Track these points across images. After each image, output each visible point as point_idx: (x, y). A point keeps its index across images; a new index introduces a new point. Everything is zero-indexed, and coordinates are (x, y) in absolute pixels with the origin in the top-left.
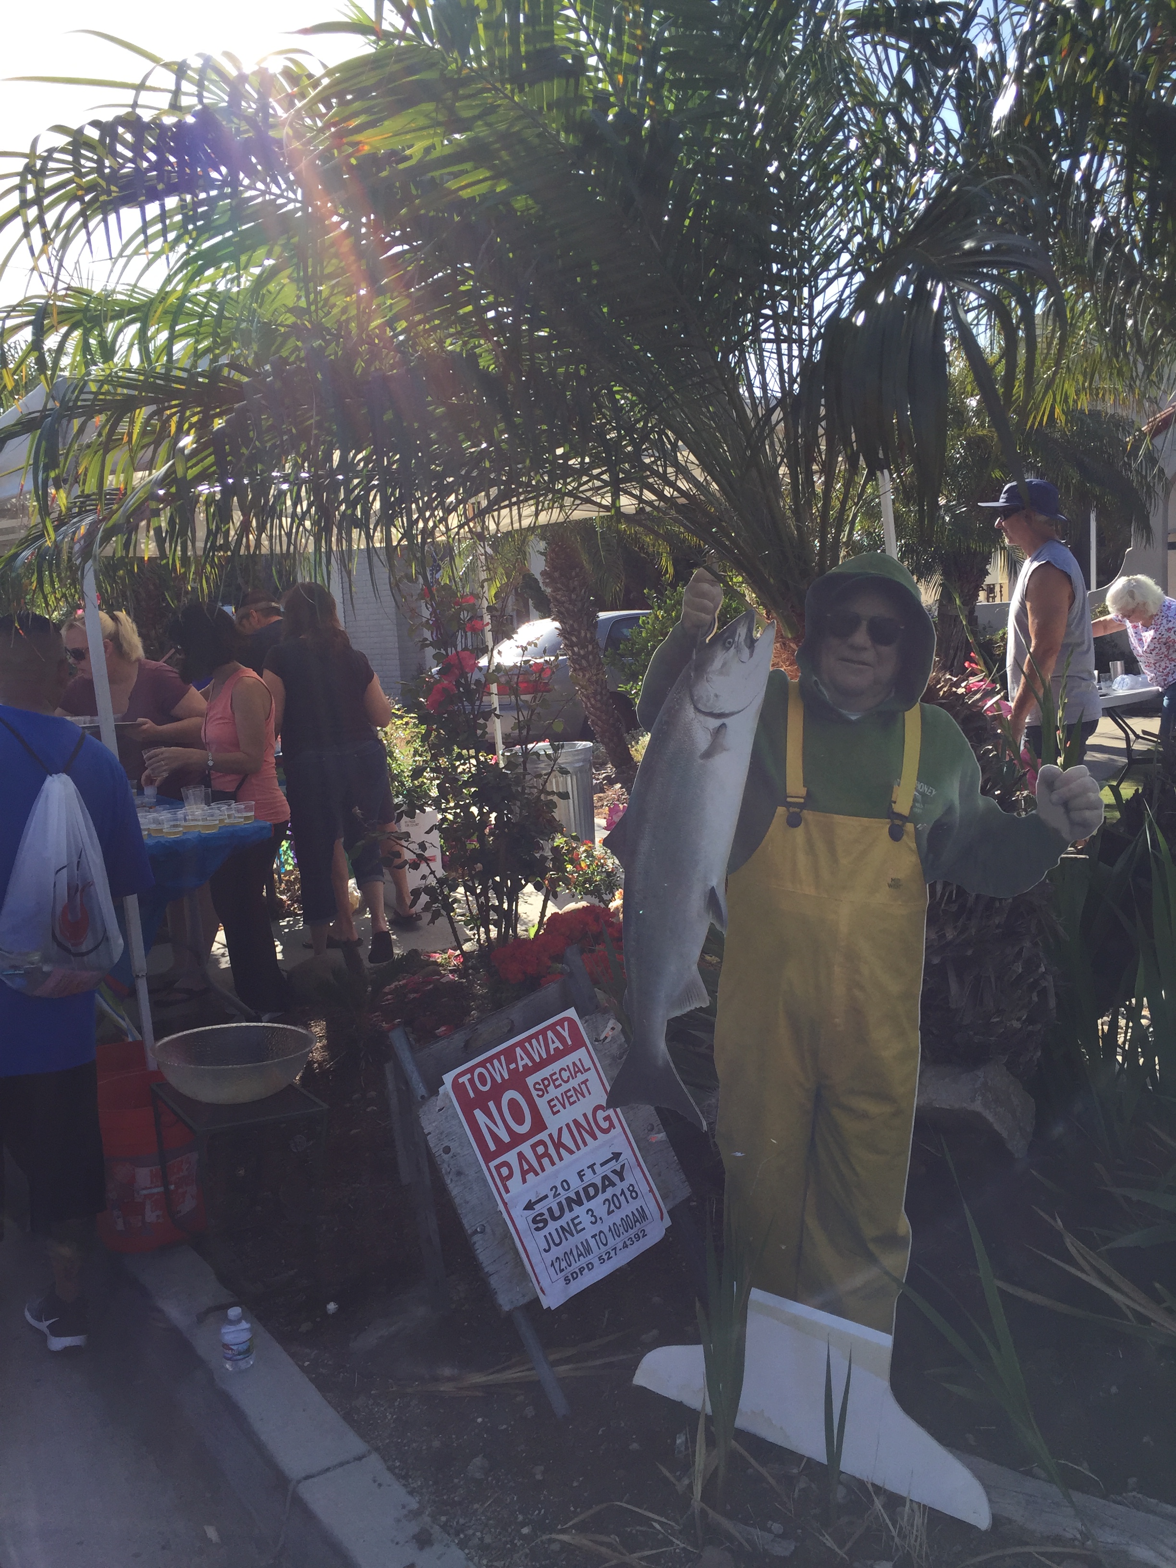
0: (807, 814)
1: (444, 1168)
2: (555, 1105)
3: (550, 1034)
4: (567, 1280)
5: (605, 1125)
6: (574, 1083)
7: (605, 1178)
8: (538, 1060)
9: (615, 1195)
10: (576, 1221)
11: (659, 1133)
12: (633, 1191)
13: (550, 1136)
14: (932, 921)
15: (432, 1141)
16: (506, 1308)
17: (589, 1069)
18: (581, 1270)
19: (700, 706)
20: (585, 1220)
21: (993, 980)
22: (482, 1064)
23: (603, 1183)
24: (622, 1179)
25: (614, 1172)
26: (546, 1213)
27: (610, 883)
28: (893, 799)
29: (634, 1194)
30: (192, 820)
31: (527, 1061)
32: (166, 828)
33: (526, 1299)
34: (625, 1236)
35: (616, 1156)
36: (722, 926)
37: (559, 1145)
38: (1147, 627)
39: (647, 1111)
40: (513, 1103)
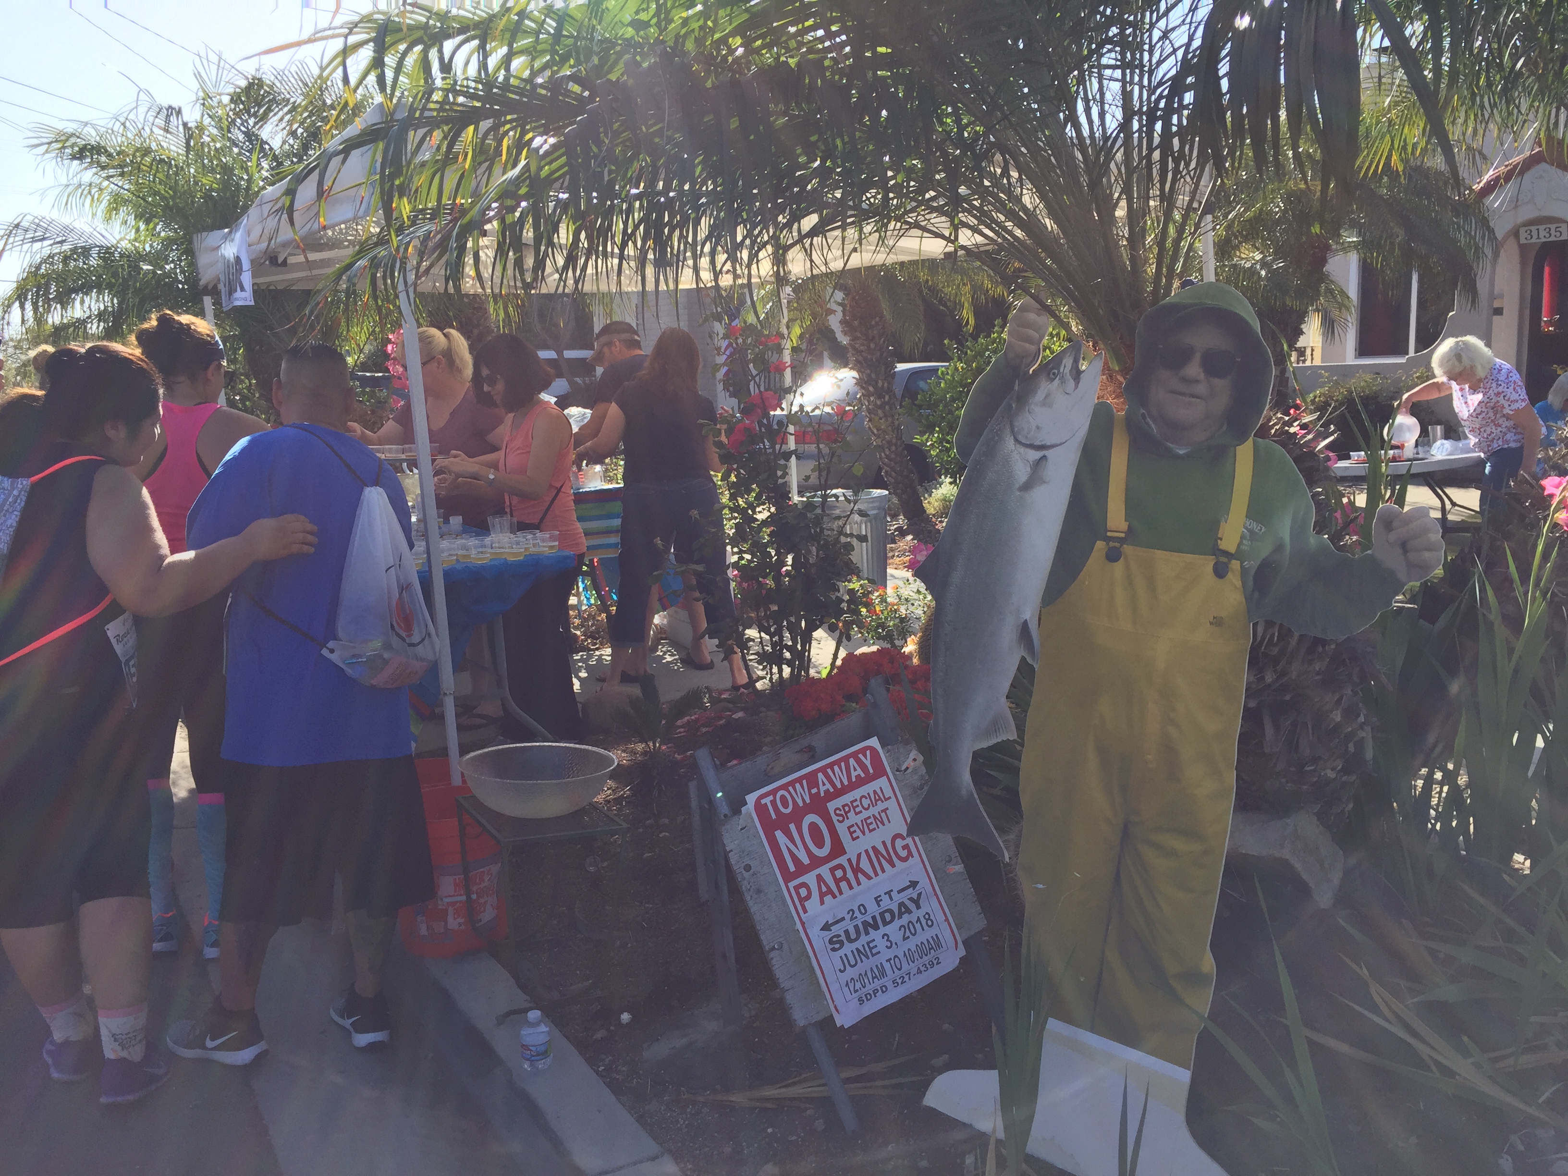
0: (1127, 549)
1: (744, 886)
2: (855, 831)
3: (852, 761)
4: (861, 1001)
5: (904, 854)
6: (874, 811)
7: (901, 904)
8: (839, 786)
9: (910, 922)
10: (871, 945)
11: (956, 864)
12: (929, 919)
13: (849, 860)
14: (1253, 662)
15: (733, 858)
16: (801, 1023)
17: (889, 798)
18: (875, 992)
19: (1020, 438)
20: (881, 944)
21: (1310, 726)
22: (784, 787)
23: (900, 909)
24: (918, 907)
25: (911, 899)
26: (843, 935)
27: (903, 628)
28: (1220, 536)
29: (930, 923)
30: (499, 548)
31: (828, 786)
32: (473, 553)
33: (819, 1017)
34: (919, 963)
35: (914, 884)
36: (1033, 660)
37: (857, 870)
38: (1474, 389)
39: (946, 841)
40: (813, 827)
